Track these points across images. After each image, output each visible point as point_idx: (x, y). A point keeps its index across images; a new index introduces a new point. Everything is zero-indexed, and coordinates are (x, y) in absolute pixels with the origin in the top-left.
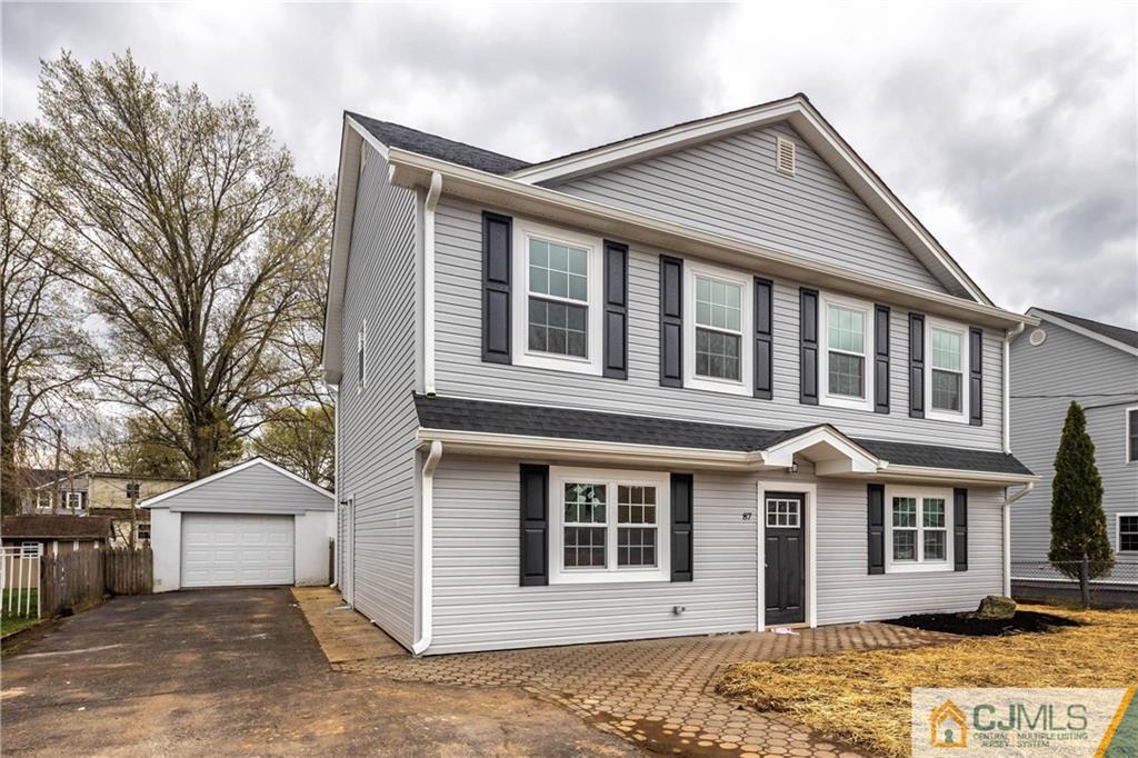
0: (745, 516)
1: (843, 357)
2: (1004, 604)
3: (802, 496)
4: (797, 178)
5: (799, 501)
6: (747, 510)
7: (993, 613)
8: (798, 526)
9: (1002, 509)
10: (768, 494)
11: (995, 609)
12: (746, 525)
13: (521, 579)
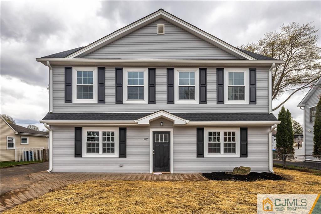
0: (145, 139)
1: (185, 87)
2: (243, 170)
3: (169, 133)
4: (165, 35)
5: (168, 134)
6: (146, 137)
7: (238, 173)
8: (168, 142)
9: (268, 135)
10: (154, 132)
11: (239, 171)
12: (146, 142)
13: (75, 156)
